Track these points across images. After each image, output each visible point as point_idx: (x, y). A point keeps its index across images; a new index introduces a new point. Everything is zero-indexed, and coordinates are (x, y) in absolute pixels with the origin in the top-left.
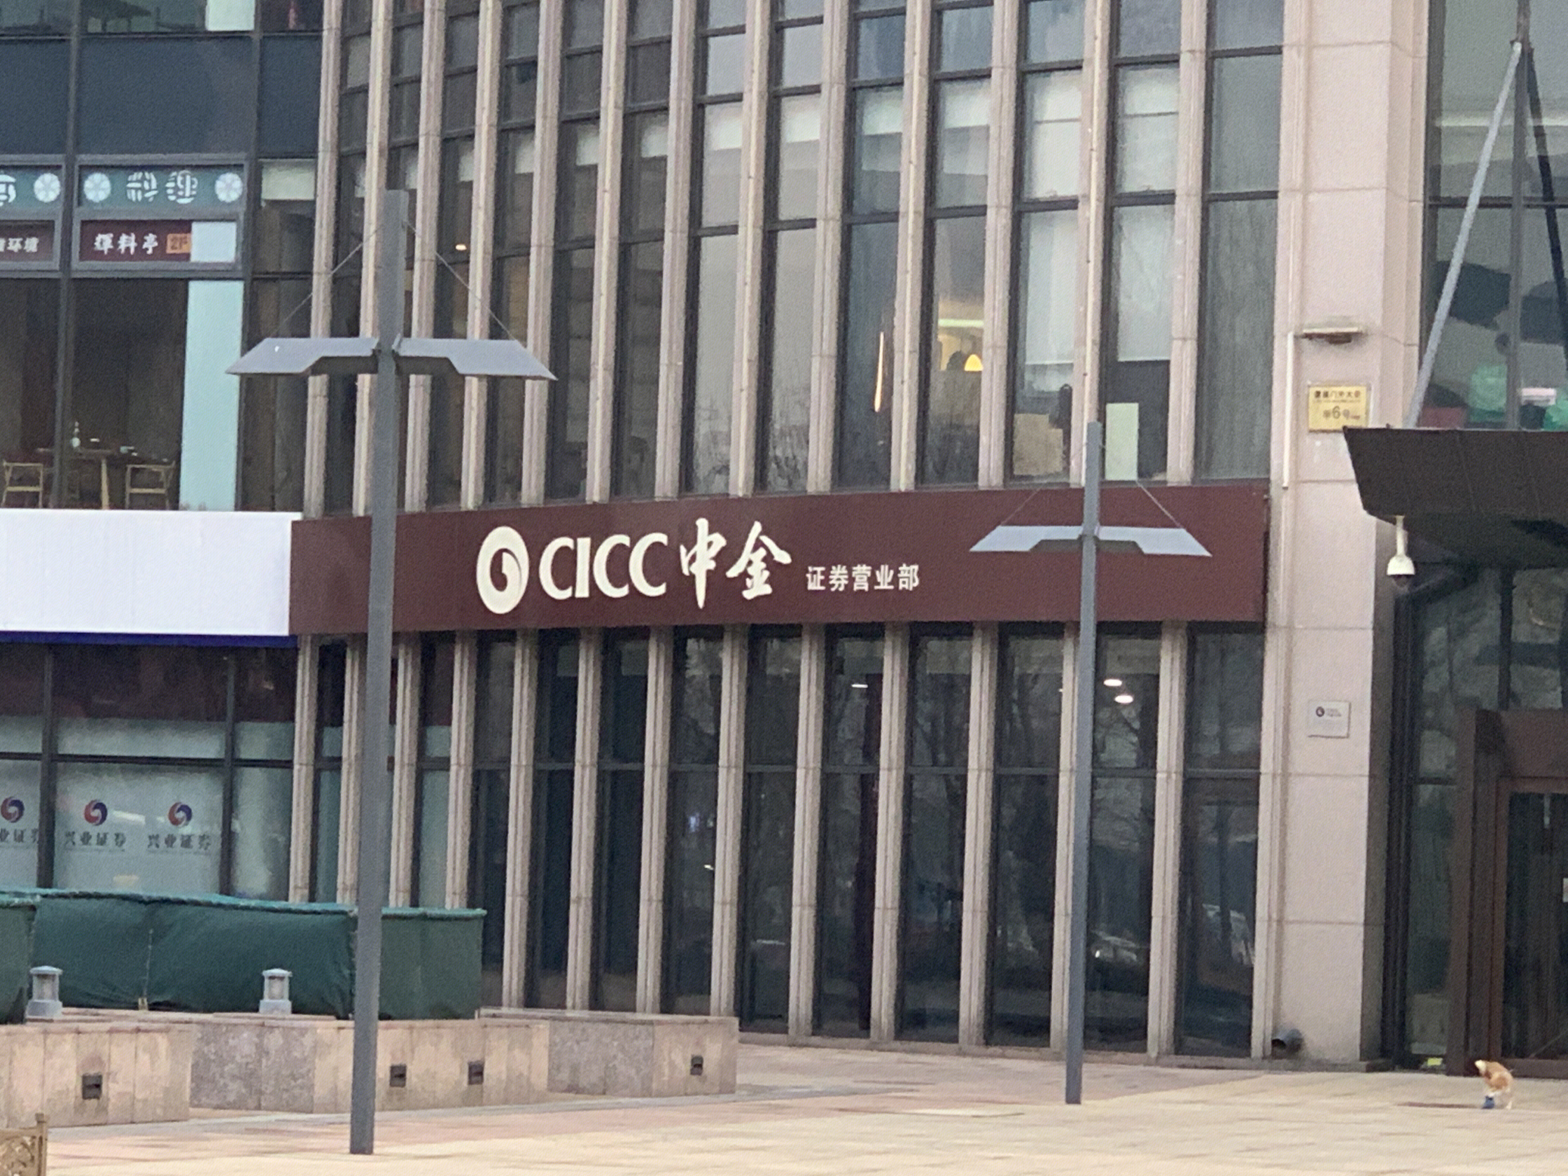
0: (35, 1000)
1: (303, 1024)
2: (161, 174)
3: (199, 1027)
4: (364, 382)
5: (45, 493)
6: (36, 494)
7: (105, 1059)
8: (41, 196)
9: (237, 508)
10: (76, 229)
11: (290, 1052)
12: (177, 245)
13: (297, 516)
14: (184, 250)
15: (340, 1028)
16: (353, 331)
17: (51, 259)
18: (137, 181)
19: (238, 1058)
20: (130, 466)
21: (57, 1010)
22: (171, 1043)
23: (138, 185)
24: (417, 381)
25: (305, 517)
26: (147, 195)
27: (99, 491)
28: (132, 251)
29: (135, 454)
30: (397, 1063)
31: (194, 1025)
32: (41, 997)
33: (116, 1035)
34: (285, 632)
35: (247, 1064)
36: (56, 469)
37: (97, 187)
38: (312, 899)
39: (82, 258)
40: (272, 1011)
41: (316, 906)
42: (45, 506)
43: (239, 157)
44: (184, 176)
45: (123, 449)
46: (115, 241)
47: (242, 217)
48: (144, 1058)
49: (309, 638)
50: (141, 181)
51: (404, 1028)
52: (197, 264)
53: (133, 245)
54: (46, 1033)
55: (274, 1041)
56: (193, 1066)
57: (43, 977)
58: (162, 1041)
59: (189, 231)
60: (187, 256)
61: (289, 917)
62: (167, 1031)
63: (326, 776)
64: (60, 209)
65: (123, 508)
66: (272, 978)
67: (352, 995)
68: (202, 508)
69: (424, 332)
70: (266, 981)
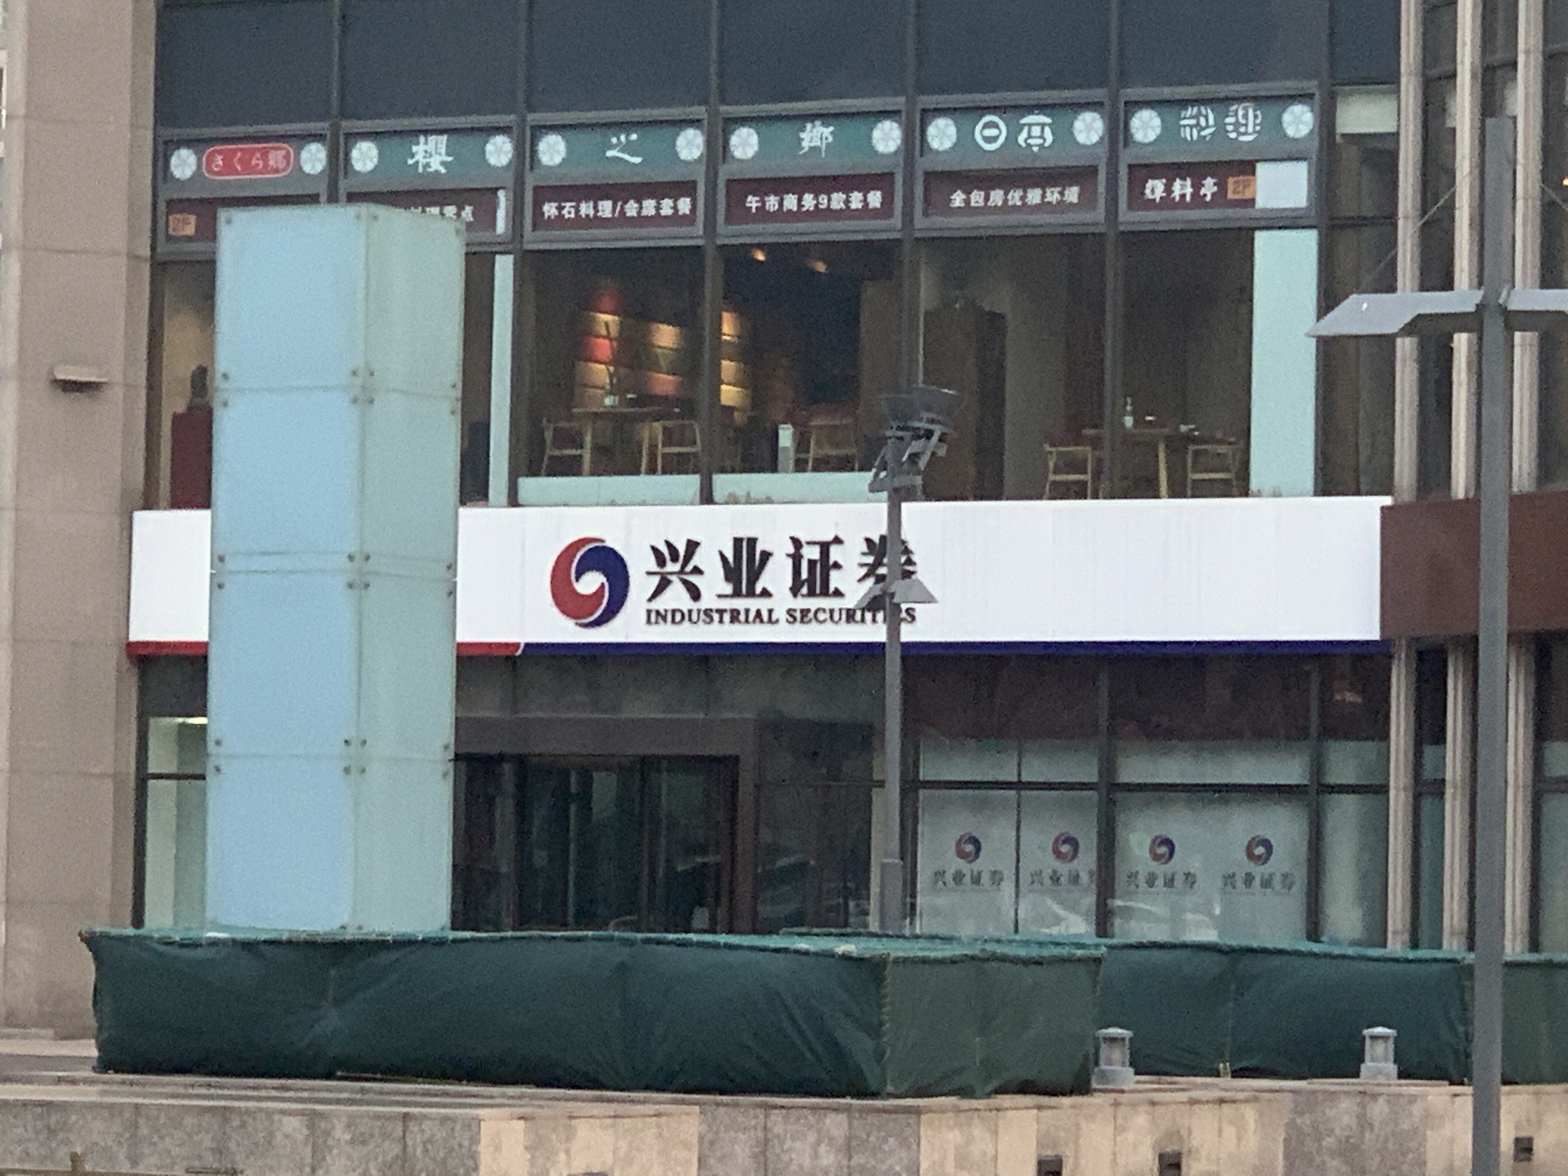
0: (1103, 1067)
1: (1413, 1090)
2: (1221, 107)
3: (1290, 1095)
4: (1462, 342)
5: (1093, 482)
6: (1084, 483)
7: (1184, 1133)
8: (1081, 138)
9: (1316, 494)
10: (1123, 172)
11: (1396, 1124)
12: (1241, 188)
13: (1387, 501)
14: (1248, 195)
15: (1456, 1095)
16: (1448, 284)
17: (1094, 208)
18: (1191, 117)
19: (1337, 1132)
20: (1192, 448)
21: (1128, 1077)
22: (1261, 1115)
23: (1193, 122)
24: (1523, 339)
25: (1396, 500)
26: (1203, 133)
27: (1157, 478)
28: (1188, 198)
29: (1196, 433)
30: (1523, 1134)
31: (1286, 1094)
32: (1109, 1062)
33: (1196, 1107)
34: (1374, 635)
35: (1348, 1137)
36: (1106, 453)
37: (1146, 126)
38: (1415, 944)
39: (1130, 207)
40: (1374, 1077)
41: (1423, 953)
42: (1095, 496)
43: (1311, 86)
44: (1246, 109)
45: (1183, 428)
46: (1168, 189)
47: (1314, 157)
48: (1230, 1131)
49: (1404, 642)
50: (1197, 117)
51: (1528, 1093)
52: (1263, 210)
53: (1189, 190)
54: (1116, 1104)
55: (1379, 1110)
56: (1285, 1140)
57: (1113, 1040)
58: (1249, 1113)
59: (1253, 173)
60: (1252, 201)
61: (1388, 966)
62: (1256, 1099)
63: (1427, 804)
64: (1103, 153)
65: (1185, 496)
66: (1374, 1038)
67: (1468, 1056)
68: (1277, 494)
69: (1529, 281)
70: (1368, 1042)
